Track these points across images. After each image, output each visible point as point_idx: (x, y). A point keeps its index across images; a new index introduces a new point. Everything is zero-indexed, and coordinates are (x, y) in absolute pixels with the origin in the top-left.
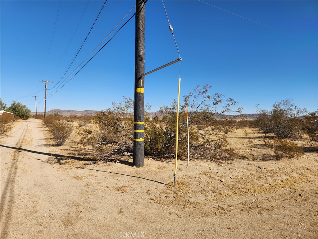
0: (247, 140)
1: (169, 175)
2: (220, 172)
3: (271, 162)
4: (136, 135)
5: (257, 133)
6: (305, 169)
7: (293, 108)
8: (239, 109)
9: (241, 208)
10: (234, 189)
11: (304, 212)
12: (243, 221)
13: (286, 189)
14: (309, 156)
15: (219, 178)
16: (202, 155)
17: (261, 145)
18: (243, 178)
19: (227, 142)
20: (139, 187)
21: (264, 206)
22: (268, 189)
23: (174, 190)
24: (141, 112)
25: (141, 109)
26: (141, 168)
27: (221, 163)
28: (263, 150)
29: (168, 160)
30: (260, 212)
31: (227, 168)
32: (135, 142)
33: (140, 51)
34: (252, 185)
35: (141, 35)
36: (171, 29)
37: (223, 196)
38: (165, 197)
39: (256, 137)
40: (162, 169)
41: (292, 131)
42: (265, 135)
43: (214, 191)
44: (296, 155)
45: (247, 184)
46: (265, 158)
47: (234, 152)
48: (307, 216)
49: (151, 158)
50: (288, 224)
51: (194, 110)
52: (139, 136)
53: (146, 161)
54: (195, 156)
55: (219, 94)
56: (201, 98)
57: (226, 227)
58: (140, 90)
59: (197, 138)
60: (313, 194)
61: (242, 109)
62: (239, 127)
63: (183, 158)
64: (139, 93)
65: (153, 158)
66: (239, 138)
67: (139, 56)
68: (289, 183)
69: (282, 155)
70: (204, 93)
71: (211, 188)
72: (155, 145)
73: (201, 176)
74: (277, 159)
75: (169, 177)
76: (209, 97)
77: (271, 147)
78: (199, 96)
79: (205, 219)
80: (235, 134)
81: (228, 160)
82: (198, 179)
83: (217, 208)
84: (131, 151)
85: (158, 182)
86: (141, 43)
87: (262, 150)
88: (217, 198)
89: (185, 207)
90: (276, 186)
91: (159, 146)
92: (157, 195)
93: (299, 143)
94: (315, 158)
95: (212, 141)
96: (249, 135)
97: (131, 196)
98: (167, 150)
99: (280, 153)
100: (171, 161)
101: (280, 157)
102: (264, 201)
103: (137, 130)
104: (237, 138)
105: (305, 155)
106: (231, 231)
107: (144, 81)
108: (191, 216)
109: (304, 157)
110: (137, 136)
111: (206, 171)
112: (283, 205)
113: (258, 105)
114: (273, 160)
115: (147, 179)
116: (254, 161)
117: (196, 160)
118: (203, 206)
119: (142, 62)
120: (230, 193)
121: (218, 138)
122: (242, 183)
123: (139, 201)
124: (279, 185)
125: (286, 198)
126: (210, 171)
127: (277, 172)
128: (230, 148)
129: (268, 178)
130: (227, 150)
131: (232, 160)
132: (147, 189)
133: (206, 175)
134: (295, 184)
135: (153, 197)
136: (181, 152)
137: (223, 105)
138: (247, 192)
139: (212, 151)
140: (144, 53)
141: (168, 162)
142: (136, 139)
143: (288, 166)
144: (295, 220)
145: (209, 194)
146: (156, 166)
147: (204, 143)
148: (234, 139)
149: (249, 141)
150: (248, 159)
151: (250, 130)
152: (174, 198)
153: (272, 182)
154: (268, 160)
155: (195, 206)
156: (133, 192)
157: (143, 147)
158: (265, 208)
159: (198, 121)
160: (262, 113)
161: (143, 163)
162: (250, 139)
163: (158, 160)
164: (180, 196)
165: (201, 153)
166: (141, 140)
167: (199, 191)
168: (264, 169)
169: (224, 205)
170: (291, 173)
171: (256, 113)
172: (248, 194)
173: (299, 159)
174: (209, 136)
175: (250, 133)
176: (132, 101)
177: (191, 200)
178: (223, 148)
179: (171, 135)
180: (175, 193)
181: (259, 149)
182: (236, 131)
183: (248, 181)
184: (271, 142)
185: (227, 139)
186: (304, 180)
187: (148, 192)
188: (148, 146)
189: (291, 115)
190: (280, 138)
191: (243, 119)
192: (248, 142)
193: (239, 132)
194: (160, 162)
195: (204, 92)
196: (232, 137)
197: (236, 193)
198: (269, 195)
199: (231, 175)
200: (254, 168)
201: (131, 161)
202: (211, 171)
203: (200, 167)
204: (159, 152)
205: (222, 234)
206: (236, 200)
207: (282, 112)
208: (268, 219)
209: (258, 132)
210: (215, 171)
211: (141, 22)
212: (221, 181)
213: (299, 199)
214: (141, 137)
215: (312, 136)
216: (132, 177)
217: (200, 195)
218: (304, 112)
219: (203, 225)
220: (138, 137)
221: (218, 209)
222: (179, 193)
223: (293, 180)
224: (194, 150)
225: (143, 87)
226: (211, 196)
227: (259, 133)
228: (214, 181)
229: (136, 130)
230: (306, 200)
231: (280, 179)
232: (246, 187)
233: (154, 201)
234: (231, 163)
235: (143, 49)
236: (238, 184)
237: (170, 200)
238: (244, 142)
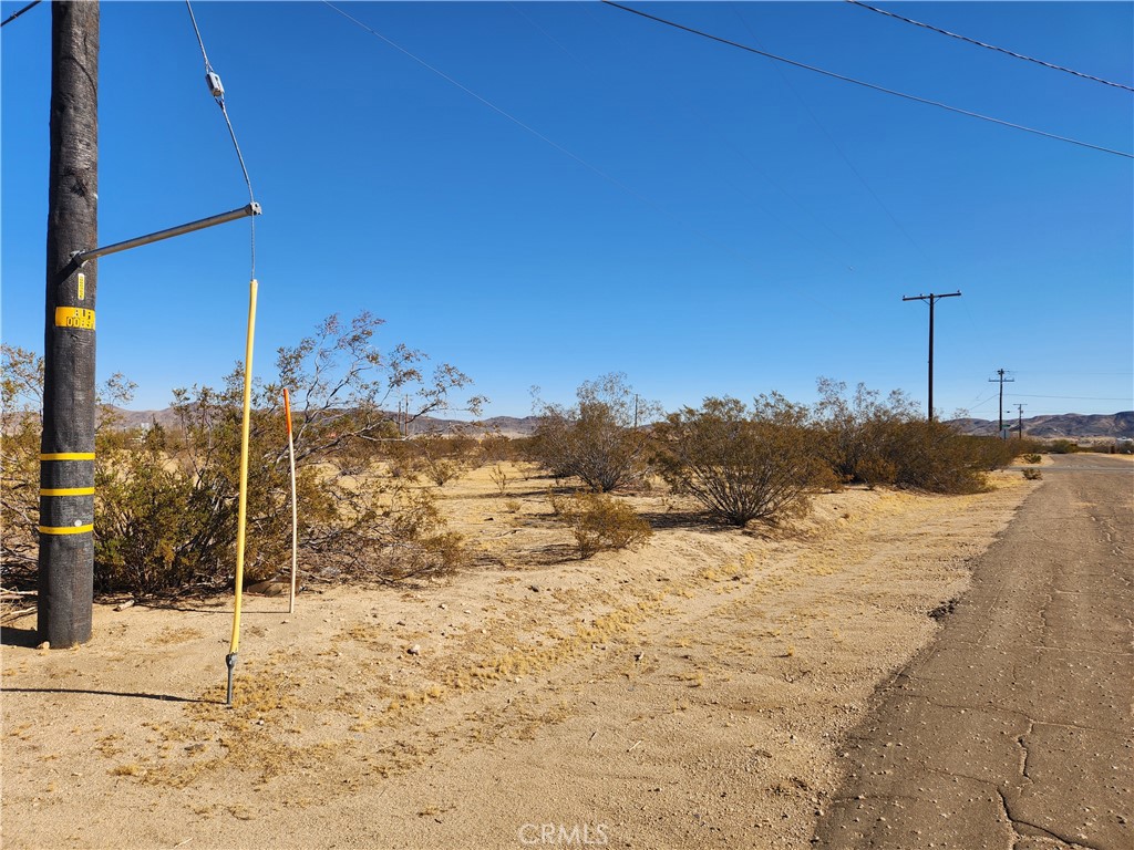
0: (502, 503)
1: (206, 659)
2: (409, 622)
3: (570, 567)
4: (50, 511)
5: (535, 478)
6: (654, 578)
7: (627, 399)
8: (475, 401)
9: (470, 733)
10: (452, 674)
11: (646, 709)
12: (473, 775)
13: (602, 646)
14: (664, 539)
15: (405, 643)
16: (348, 569)
17: (543, 517)
18: (484, 631)
19: (434, 513)
20: (60, 732)
21: (540, 713)
22: (553, 656)
23: (227, 716)
24: (78, 410)
25: (80, 397)
26: (79, 650)
27: (416, 587)
28: (549, 531)
29: (207, 602)
30: (526, 735)
31: (434, 605)
32: (46, 542)
33: (73, 152)
34: (509, 650)
35: (81, 88)
36: (216, 86)
37: (413, 705)
38: (184, 753)
39: (531, 491)
40: (181, 639)
41: (626, 469)
42: (557, 483)
43: (381, 693)
44: (632, 540)
45: (495, 649)
46: (552, 558)
47: (461, 544)
48: (652, 718)
49: (130, 603)
50: (601, 756)
51: (319, 402)
52: (68, 512)
53: (103, 616)
54: (324, 572)
55: (410, 348)
56: (345, 360)
57: (417, 810)
58: (68, 316)
59: (330, 506)
60: (669, 651)
61: (483, 401)
62: (484, 460)
63: (274, 587)
64: (67, 328)
65: (139, 602)
66: (481, 496)
67: (70, 172)
68: (612, 627)
69: (597, 542)
70: (357, 343)
71: (375, 684)
72: (150, 547)
73: (341, 645)
74: (584, 557)
75: (208, 668)
76: (374, 358)
77: (570, 519)
78: (339, 351)
79: (344, 800)
80: (469, 484)
81: (439, 574)
82: (327, 657)
83: (389, 752)
84: (31, 582)
85: (158, 697)
86: (80, 121)
87: (544, 531)
88: (392, 714)
89: (270, 770)
90: (577, 642)
91: (168, 548)
92: (150, 752)
93: (641, 504)
94: (679, 543)
95: (386, 514)
96: (513, 485)
97: (18, 776)
98: (205, 562)
99: (592, 535)
100: (222, 604)
101: (591, 550)
102: (540, 695)
103: (58, 487)
104: (474, 497)
105: (656, 538)
106: (429, 820)
107: (94, 280)
108: (291, 802)
109: (652, 543)
110: (59, 514)
111: (361, 623)
112: (592, 698)
113: (536, 388)
114: (572, 560)
115: (102, 693)
116: (519, 569)
117: (323, 588)
118: (339, 756)
119: (82, 201)
120: (438, 688)
121: (405, 502)
122: (478, 648)
123: (57, 791)
124: (585, 636)
125: (602, 673)
126: (374, 622)
127: (582, 596)
128: (449, 534)
129: (556, 619)
130: (436, 541)
131: (453, 573)
132: (102, 735)
133: (359, 637)
134: (627, 626)
135: (128, 761)
136: (264, 563)
137: (422, 386)
138: (492, 676)
139: (387, 550)
140: (95, 165)
141: (207, 609)
142: (50, 526)
143: (610, 574)
144: (622, 738)
145: (364, 705)
146: (153, 632)
147: (358, 524)
148: (464, 501)
149: (510, 506)
150: (502, 564)
151: (516, 470)
152: (226, 746)
153: (565, 631)
154: (559, 562)
155: (308, 762)
156: (29, 758)
157: (86, 558)
158: (541, 719)
159: (336, 444)
160: (549, 414)
161: (89, 626)
162: (513, 500)
163: (164, 607)
164: (250, 736)
165: (347, 560)
166: (81, 528)
167: (326, 701)
168: (546, 592)
169: (416, 733)
170: (617, 596)
171: (530, 414)
172: (497, 682)
173: (641, 550)
174: (374, 497)
175: (512, 479)
176: (34, 361)
177: (295, 743)
178: (425, 536)
179: (221, 502)
180: (229, 726)
181: (537, 530)
182: (472, 474)
183: (497, 639)
184: (570, 503)
185: (437, 504)
186: (650, 613)
187: (107, 747)
188: (113, 554)
189: (624, 421)
190: (595, 490)
191: (487, 433)
192: (507, 509)
193: (482, 478)
194: (172, 611)
195: (356, 339)
196: (458, 497)
197: (457, 686)
198: (556, 673)
199: (444, 627)
200: (519, 592)
201: (30, 623)
202: (377, 621)
203: (338, 614)
204: (167, 574)
205: (400, 839)
206: (459, 707)
207: (603, 410)
208: (548, 752)
209: (537, 475)
210: (389, 620)
211: (77, 30)
212: (409, 652)
213: (634, 672)
214: (78, 517)
215: (672, 482)
216: (28, 694)
217: (330, 716)
218: (654, 412)
219: (335, 825)
220: (65, 518)
221: (394, 754)
222: (247, 725)
223: (623, 614)
224: (320, 551)
225: (89, 304)
226: (369, 711)
227: (540, 477)
228: (386, 656)
229: (51, 487)
230: (651, 670)
231: (588, 618)
232: (489, 660)
233: (131, 778)
234: (448, 584)
235: (88, 145)
236: (467, 655)
237: (206, 760)
238: (495, 508)
